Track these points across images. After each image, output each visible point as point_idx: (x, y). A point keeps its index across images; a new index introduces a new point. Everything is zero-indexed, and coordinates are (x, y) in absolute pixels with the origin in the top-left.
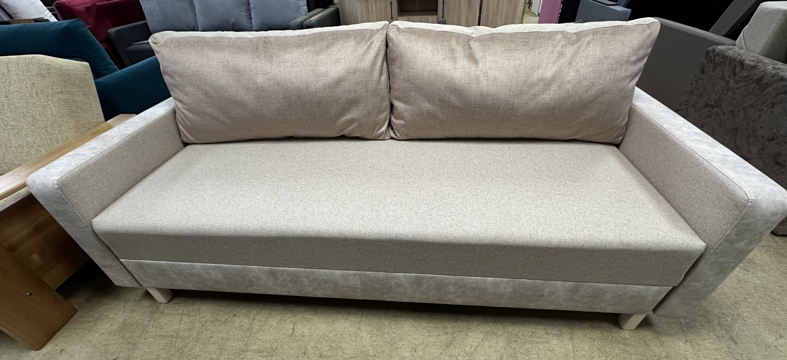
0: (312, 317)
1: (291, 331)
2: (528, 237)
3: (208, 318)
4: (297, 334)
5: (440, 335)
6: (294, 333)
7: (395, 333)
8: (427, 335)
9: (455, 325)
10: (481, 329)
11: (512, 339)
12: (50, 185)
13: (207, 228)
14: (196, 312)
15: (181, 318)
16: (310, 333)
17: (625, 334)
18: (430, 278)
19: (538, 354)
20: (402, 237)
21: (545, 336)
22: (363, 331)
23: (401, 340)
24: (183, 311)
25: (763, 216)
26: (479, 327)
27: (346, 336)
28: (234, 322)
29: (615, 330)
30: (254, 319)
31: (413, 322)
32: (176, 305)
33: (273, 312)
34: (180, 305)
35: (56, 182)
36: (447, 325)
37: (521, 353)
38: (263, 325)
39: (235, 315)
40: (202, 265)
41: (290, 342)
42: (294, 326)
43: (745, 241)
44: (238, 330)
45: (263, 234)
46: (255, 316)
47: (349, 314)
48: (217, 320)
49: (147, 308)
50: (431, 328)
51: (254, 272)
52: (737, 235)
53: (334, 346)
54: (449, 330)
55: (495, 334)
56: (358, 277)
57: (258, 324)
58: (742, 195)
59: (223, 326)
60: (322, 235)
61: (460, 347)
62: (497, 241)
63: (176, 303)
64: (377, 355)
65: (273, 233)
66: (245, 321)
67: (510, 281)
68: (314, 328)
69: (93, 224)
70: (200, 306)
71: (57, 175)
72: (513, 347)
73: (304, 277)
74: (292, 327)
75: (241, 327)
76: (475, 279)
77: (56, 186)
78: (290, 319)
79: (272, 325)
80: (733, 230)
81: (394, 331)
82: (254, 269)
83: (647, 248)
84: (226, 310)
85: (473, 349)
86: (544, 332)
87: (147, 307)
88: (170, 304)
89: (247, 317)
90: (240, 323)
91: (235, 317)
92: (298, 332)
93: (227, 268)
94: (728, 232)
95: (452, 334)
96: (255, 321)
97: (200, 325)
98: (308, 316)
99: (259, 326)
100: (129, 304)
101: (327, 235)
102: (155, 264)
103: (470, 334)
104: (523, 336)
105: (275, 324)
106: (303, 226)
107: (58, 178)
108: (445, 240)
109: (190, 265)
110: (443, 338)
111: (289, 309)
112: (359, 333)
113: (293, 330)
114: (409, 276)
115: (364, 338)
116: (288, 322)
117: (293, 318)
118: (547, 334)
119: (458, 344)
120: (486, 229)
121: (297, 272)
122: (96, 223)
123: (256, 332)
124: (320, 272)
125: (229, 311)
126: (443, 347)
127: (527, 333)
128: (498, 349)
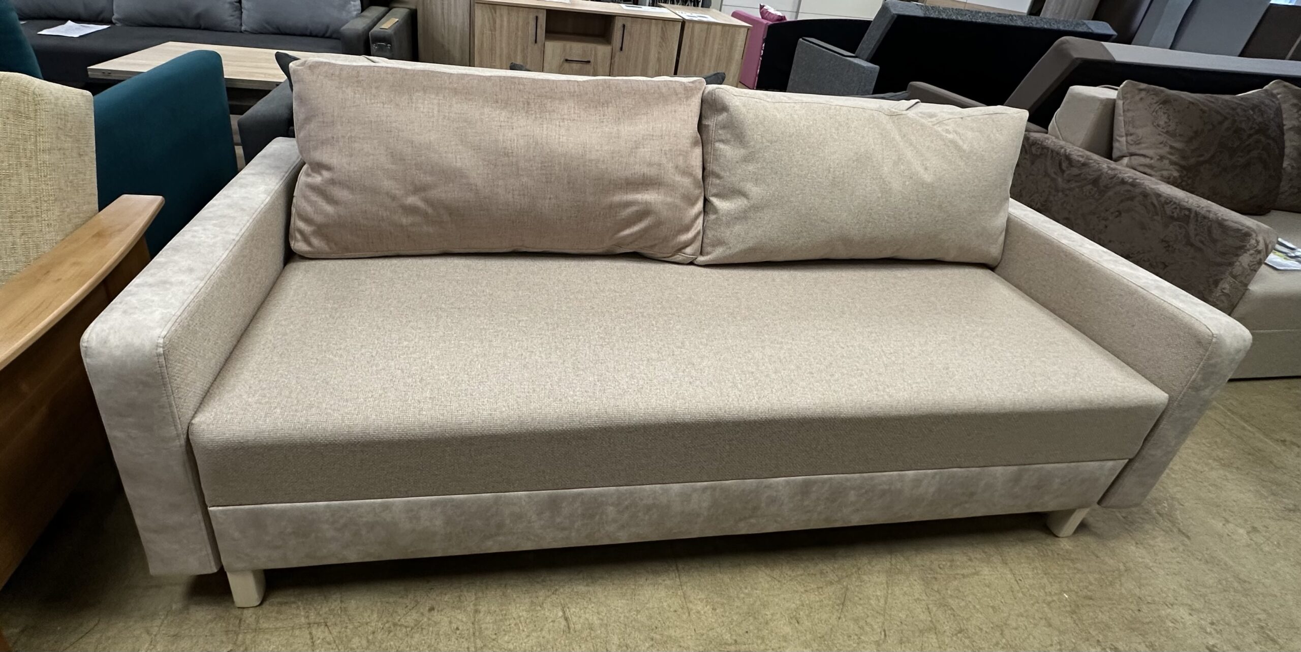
0: (591, 589)
1: (564, 623)
2: (975, 400)
3: (373, 624)
4: (578, 627)
5: (822, 588)
6: (572, 626)
7: (749, 595)
8: (802, 590)
9: (836, 566)
10: (878, 567)
11: (929, 576)
12: (148, 346)
14: (340, 616)
15: (311, 633)
16: (602, 620)
17: (1065, 544)
18: (824, 482)
19: (974, 594)
20: (804, 413)
21: (970, 563)
22: (696, 602)
23: (765, 606)
24: (308, 617)
25: (1229, 354)
26: (873, 564)
27: (669, 614)
28: (436, 623)
29: (1049, 540)
30: (477, 611)
31: (768, 571)
32: (283, 608)
33: (509, 591)
34: (294, 606)
35: (161, 341)
36: (825, 567)
37: (951, 596)
38: (501, 620)
39: (432, 609)
40: (409, 501)
41: (571, 644)
42: (564, 613)
44: (453, 639)
45: (576, 425)
46: (475, 605)
48: (395, 625)
50: (803, 577)
51: (515, 504)
52: (1203, 379)
53: (658, 637)
54: (832, 577)
55: (900, 572)
56: (709, 492)
57: (489, 619)
58: (1203, 329)
59: (417, 636)
60: (679, 419)
61: (862, 602)
62: (936, 410)
63: (281, 604)
64: (738, 641)
65: (593, 422)
66: (460, 617)
67: (936, 474)
68: (603, 609)
69: (194, 429)
70: (341, 602)
71: (160, 327)
72: (936, 588)
73: (612, 504)
74: (560, 614)
75: (458, 632)
77: (161, 350)
78: (549, 600)
79: (520, 617)
80: (1199, 373)
81: (747, 591)
82: (520, 498)
84: (407, 601)
85: (882, 601)
86: (965, 558)
87: (211, 621)
88: (266, 606)
89: (459, 608)
90: (450, 622)
91: (435, 613)
92: (577, 623)
93: (463, 502)
94: (1193, 377)
95: (839, 582)
96: (481, 615)
97: (364, 642)
98: (582, 588)
99: (495, 622)
100: (158, 622)
101: (688, 418)
102: (298, 509)
103: (865, 578)
104: (940, 568)
105: (524, 613)
107: (164, 333)
108: (868, 413)
109: (381, 505)
110: (829, 590)
111: (539, 580)
112: (690, 606)
113: (566, 619)
114: (793, 481)
115: (702, 612)
116: (547, 605)
117: (554, 597)
118: (970, 560)
119: (856, 598)
120: (918, 393)
121: (602, 495)
123: (494, 637)
124: (645, 490)
125: (413, 604)
126: (837, 607)
127: (944, 563)
128: (917, 596)
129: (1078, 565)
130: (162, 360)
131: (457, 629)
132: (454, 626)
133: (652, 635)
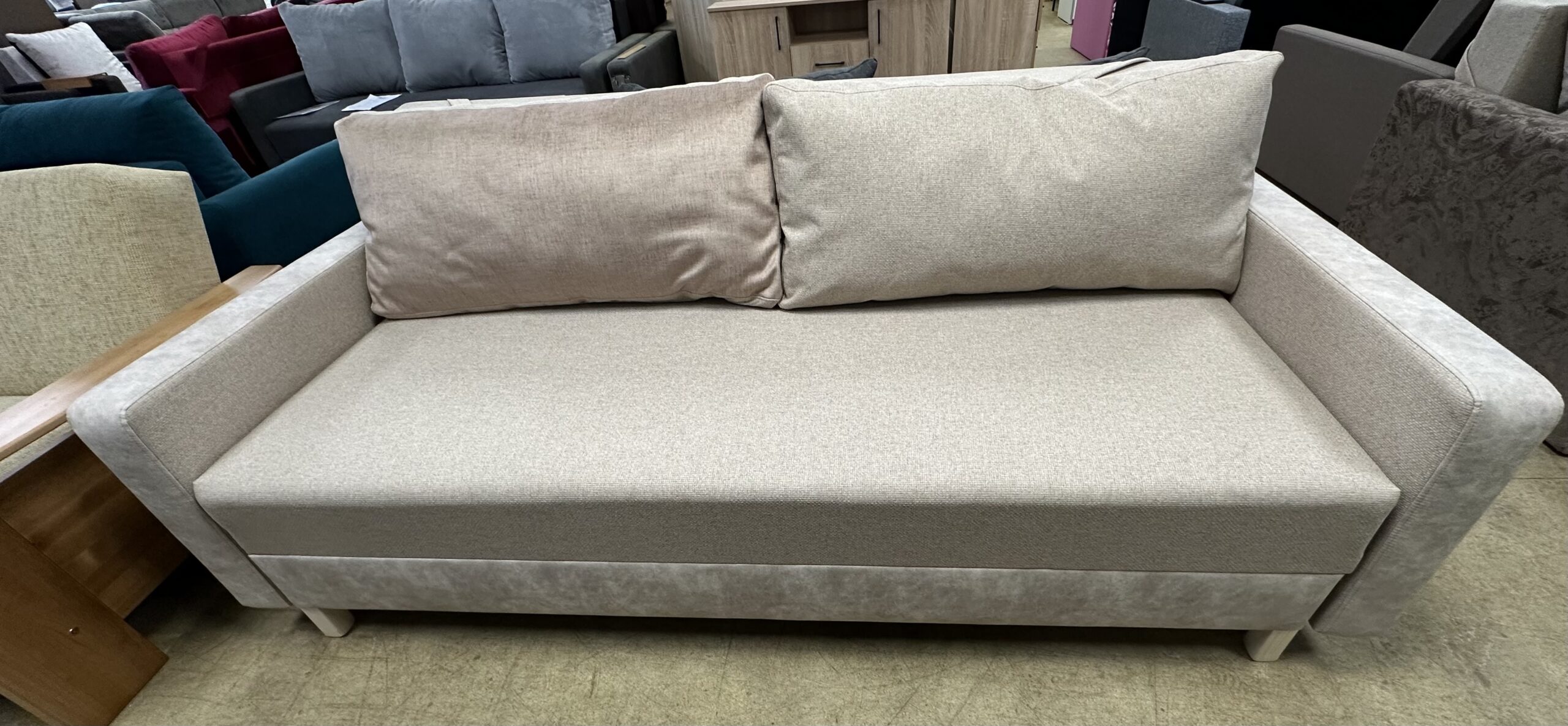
0: (630, 656)
1: (589, 687)
2: (1046, 487)
3: (423, 665)
4: (601, 693)
5: (885, 686)
6: (595, 691)
7: (795, 684)
8: (860, 686)
9: (915, 663)
10: (968, 671)
11: (1031, 689)
12: (113, 420)
13: (416, 490)
14: (400, 654)
15: (372, 667)
16: (627, 689)
17: (1260, 671)
18: (858, 574)
19: (1083, 719)
20: (799, 497)
21: (1098, 679)
22: (732, 683)
23: (807, 698)
24: (375, 652)
25: (1505, 432)
26: (964, 666)
27: (697, 693)
28: (476, 672)
29: (1238, 663)
30: (515, 665)
31: (831, 661)
32: (361, 641)
33: (553, 649)
34: (370, 640)
35: (123, 413)
36: (901, 663)
37: (1050, 717)
38: (533, 677)
39: (477, 658)
40: (409, 562)
41: (585, 709)
42: (594, 677)
43: (1477, 483)
44: (483, 689)
45: (527, 499)
46: (517, 659)
47: (704, 647)
48: (441, 668)
49: (303, 649)
50: (868, 672)
51: (510, 571)
52: (1460, 470)
53: (675, 715)
54: (905, 675)
55: (996, 680)
56: (715, 575)
57: (523, 673)
58: (1461, 391)
59: (454, 681)
60: (639, 497)
61: (927, 709)
62: (983, 498)
63: (361, 637)
65: (545, 497)
66: (498, 668)
67: (1016, 574)
68: (634, 679)
69: (196, 489)
70: (408, 641)
71: (125, 400)
72: (1033, 705)
73: (610, 578)
74: (590, 677)
75: (490, 682)
76: (948, 572)
77: (124, 421)
78: (586, 662)
79: (551, 675)
80: (1450, 460)
81: (795, 679)
82: (511, 566)
83: (1283, 501)
84: (459, 647)
85: (953, 712)
86: (1095, 673)
87: (304, 646)
88: (349, 638)
89: (501, 660)
90: (488, 672)
91: (479, 661)
92: (602, 687)
93: (459, 566)
94: (1442, 464)
95: (910, 682)
96: (517, 669)
97: (409, 680)
98: (622, 654)
99: (526, 677)
100: (269, 641)
101: (649, 496)
102: (319, 562)
103: (946, 681)
104: (1053, 681)
105: (557, 672)
106: (603, 479)
107: (128, 405)
108: (881, 498)
109: (387, 563)
110: (893, 690)
111: (585, 641)
112: (725, 687)
113: (593, 684)
114: (816, 570)
115: (734, 695)
116: (581, 668)
117: (591, 660)
118: (1102, 677)
119: (923, 704)
120: (963, 475)
121: (596, 569)
122: (201, 487)
123: (520, 691)
124: (641, 568)
125: (464, 649)
126: (893, 711)
127: (1061, 676)
128: (1003, 710)
129: (1267, 702)
130: (130, 430)
131: (491, 679)
132: (490, 676)
133: (670, 712)
